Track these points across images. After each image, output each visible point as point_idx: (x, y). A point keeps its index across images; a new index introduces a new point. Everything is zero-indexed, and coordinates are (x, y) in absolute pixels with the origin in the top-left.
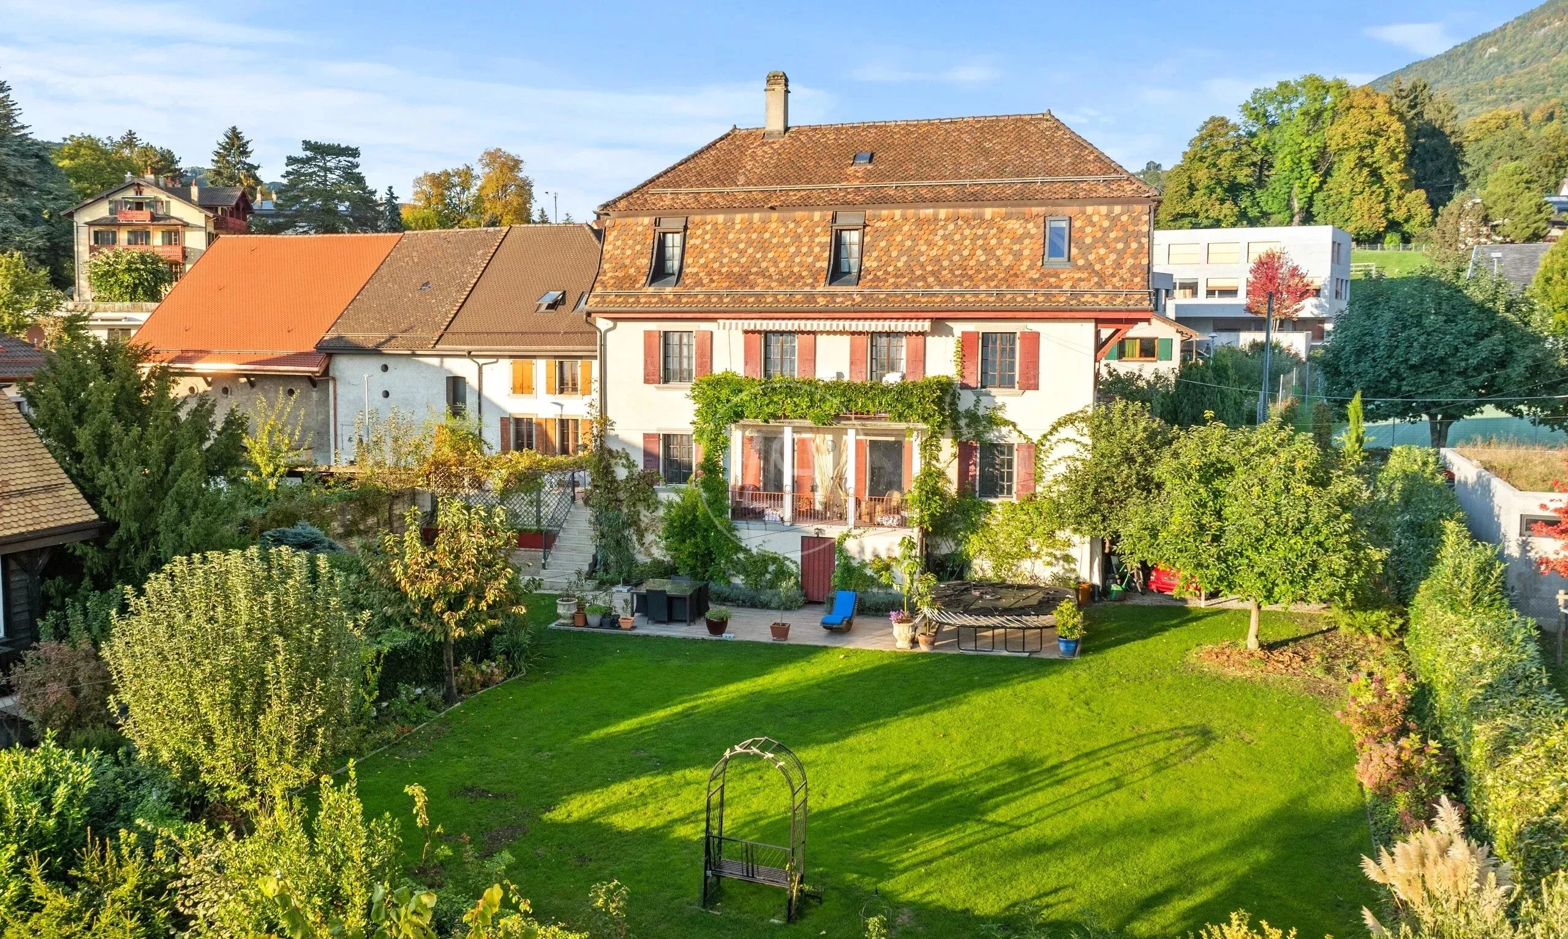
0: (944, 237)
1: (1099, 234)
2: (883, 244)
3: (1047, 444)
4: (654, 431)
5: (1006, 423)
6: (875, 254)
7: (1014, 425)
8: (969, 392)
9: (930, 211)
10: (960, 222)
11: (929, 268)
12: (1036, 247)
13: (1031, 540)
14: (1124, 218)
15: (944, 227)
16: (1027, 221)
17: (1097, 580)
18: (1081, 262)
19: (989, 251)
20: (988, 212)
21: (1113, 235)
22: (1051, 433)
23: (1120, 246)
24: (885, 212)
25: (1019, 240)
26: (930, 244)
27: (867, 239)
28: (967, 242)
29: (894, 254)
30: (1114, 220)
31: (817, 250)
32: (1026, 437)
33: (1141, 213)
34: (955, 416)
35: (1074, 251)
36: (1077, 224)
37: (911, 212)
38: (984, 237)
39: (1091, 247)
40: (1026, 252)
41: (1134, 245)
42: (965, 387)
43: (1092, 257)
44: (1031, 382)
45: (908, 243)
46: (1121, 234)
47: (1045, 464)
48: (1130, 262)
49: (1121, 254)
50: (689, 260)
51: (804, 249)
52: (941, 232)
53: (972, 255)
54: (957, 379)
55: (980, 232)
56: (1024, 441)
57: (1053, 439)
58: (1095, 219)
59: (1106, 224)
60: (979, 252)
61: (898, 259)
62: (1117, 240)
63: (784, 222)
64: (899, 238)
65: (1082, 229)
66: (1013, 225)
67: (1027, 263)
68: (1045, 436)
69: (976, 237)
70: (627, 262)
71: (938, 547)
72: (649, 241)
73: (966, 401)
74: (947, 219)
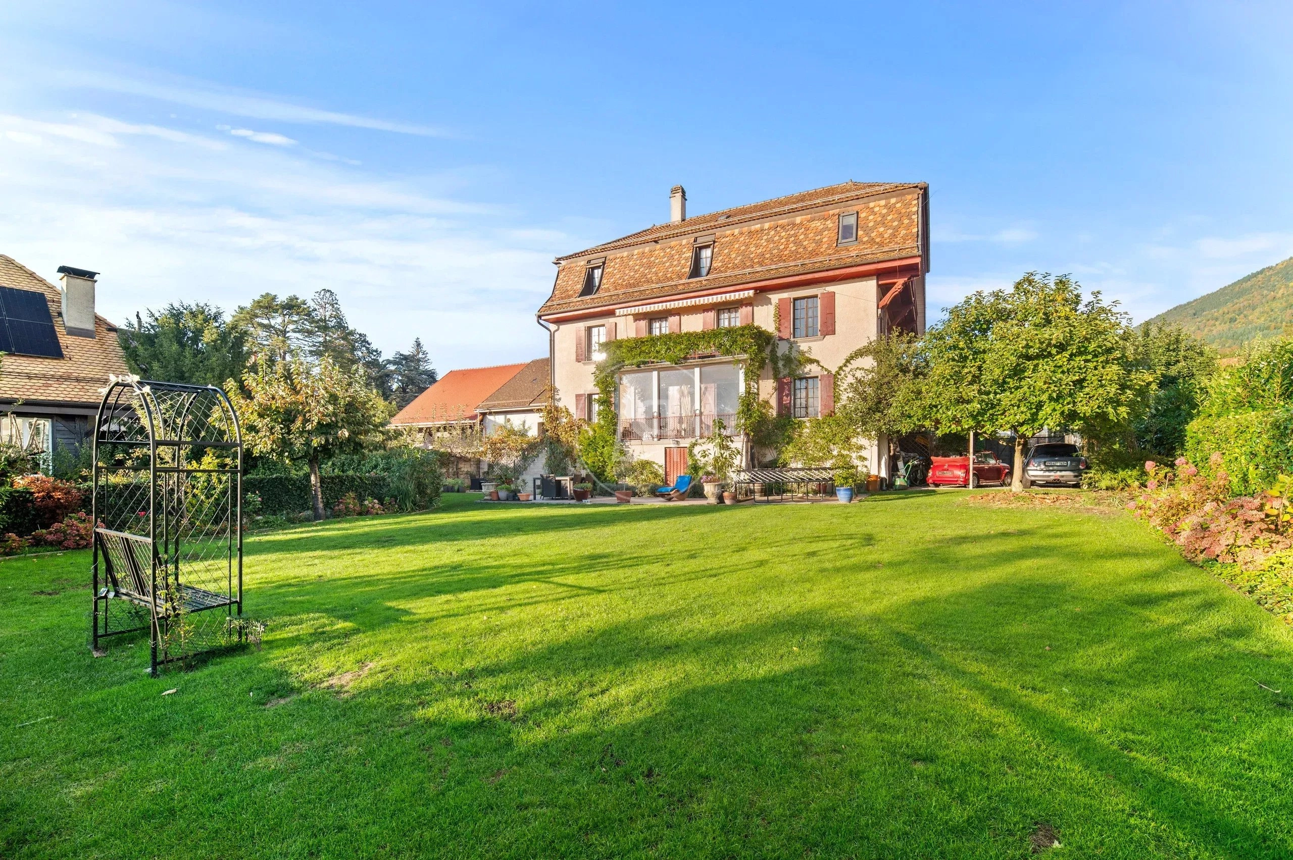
0: (768, 241)
1: (880, 219)
2: (726, 251)
3: (843, 373)
4: (582, 392)
5: (812, 361)
6: (720, 258)
7: (818, 362)
8: (784, 342)
9: (758, 226)
10: (778, 229)
11: (756, 260)
12: (833, 235)
13: (832, 446)
14: (898, 205)
15: (768, 234)
16: (826, 219)
17: (884, 474)
18: (865, 239)
19: (798, 243)
20: (798, 220)
21: (889, 218)
22: (845, 365)
23: (896, 223)
24: (728, 232)
25: (821, 233)
26: (757, 246)
27: (715, 250)
28: (783, 241)
29: (733, 256)
30: (890, 208)
31: (683, 262)
32: (826, 370)
33: (911, 200)
34: (774, 359)
35: (860, 233)
36: (862, 215)
37: (745, 229)
38: (795, 235)
39: (872, 229)
40: (825, 240)
41: (906, 221)
42: (781, 339)
43: (873, 235)
44: (829, 329)
45: (743, 248)
46: (896, 216)
47: (842, 388)
48: (903, 232)
49: (896, 229)
50: (604, 281)
51: (675, 263)
52: (765, 237)
53: (786, 248)
54: (776, 333)
55: (793, 232)
56: (826, 373)
57: (847, 369)
58: (876, 209)
59: (884, 211)
60: (792, 245)
61: (735, 258)
62: (892, 221)
63: (663, 249)
64: (737, 246)
65: (866, 218)
66: (818, 224)
67: (825, 246)
68: (841, 368)
69: (790, 236)
70: (569, 288)
71: (764, 455)
72: (583, 275)
73: (783, 349)
74: (770, 229)
